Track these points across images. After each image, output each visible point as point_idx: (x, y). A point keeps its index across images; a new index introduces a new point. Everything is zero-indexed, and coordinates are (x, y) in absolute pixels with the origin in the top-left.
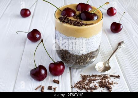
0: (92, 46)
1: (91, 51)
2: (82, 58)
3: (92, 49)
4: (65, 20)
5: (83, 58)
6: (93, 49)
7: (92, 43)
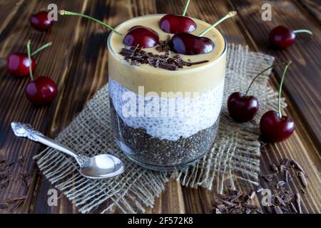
0: (203, 117)
1: (201, 130)
2: (179, 146)
3: (204, 122)
4: (135, 55)
5: (182, 145)
6: (205, 124)
7: (204, 110)
